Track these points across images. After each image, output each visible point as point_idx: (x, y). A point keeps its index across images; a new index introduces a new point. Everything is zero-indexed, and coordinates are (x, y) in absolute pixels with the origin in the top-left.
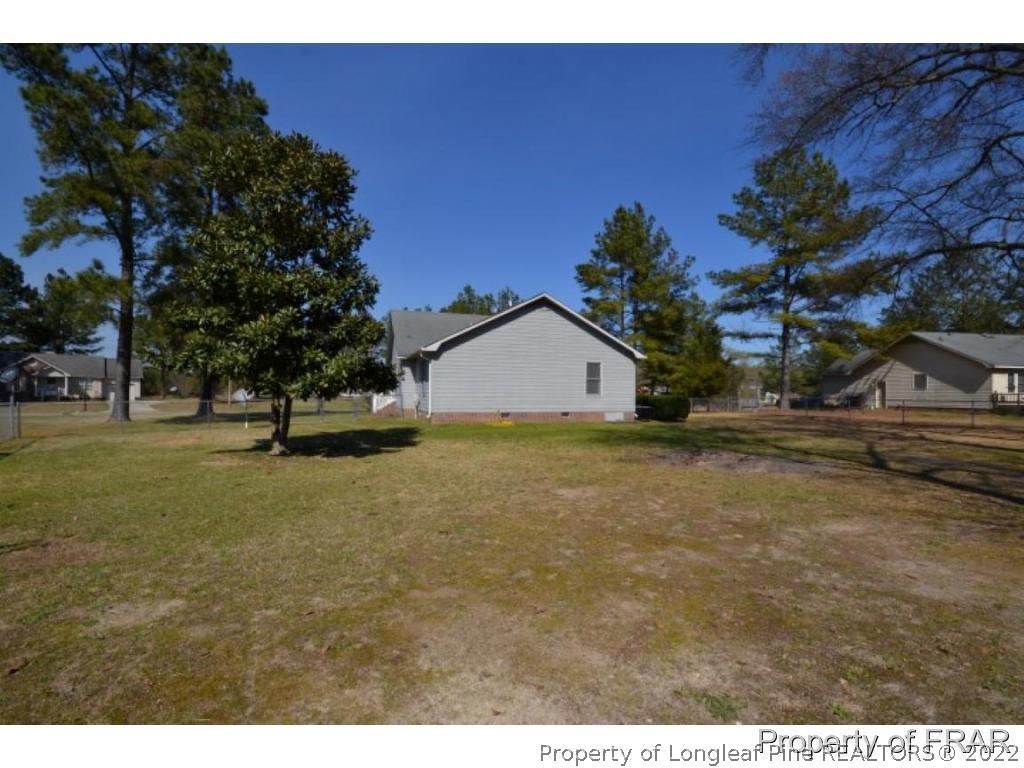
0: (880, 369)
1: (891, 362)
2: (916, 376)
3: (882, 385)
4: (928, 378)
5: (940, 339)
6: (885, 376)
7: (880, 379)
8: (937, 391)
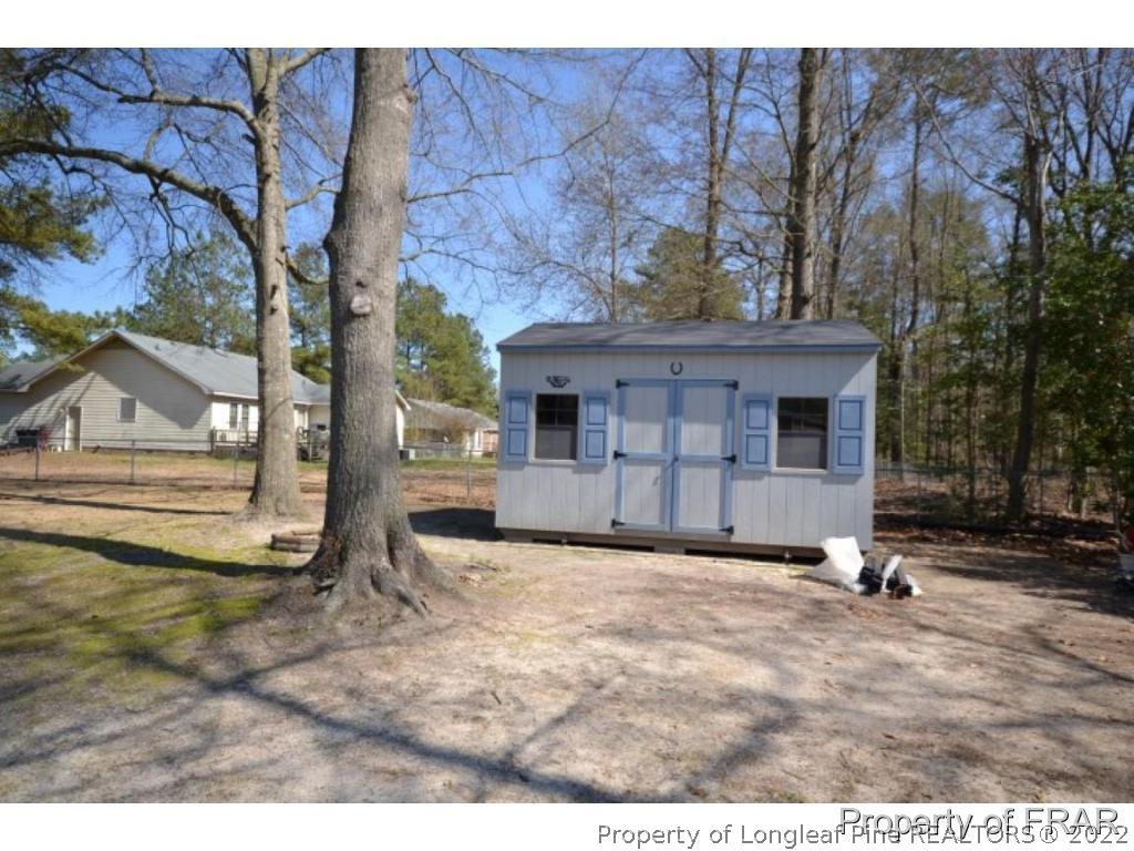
0: (73, 386)
1: (91, 374)
2: (123, 400)
3: (75, 413)
4: (138, 404)
5: (157, 348)
6: (79, 399)
7: (71, 403)
8: (149, 425)
